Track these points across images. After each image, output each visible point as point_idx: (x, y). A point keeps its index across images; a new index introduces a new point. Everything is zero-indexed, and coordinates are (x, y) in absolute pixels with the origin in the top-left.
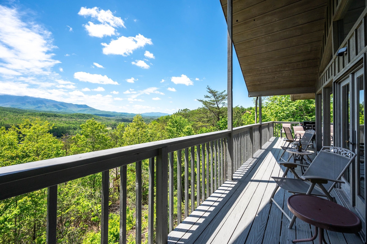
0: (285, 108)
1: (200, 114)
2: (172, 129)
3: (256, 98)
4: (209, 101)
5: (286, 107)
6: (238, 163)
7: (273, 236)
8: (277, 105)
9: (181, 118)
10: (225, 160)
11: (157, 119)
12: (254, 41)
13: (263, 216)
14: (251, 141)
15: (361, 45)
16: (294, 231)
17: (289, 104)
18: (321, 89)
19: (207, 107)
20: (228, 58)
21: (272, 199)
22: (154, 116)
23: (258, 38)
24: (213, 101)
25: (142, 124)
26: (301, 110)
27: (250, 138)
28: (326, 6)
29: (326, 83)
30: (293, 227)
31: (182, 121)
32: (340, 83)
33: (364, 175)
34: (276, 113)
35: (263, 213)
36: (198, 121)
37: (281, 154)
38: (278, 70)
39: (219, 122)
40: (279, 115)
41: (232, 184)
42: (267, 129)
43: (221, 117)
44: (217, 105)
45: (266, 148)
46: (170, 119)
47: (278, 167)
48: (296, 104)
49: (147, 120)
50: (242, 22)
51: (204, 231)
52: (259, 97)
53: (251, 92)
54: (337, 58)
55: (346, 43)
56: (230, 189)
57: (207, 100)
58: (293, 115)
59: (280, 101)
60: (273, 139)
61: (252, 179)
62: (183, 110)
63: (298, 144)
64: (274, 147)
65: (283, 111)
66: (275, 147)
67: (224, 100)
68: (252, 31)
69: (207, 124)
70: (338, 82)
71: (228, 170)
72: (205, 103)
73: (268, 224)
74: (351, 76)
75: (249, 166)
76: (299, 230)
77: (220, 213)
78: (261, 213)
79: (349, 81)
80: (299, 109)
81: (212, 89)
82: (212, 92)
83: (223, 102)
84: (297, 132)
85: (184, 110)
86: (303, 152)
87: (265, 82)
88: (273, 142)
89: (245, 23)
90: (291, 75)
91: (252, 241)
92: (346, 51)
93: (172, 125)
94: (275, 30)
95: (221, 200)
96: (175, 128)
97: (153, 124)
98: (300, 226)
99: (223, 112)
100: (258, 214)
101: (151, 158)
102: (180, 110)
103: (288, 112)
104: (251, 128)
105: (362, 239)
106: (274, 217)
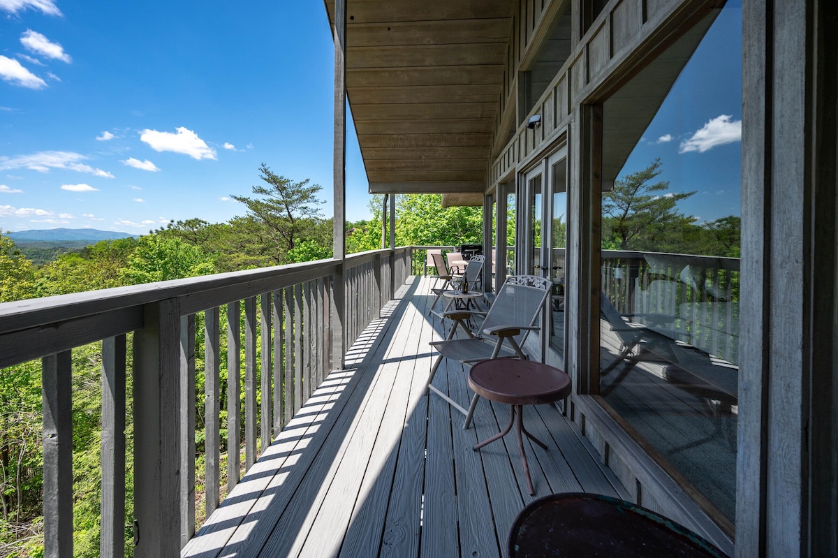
0: (430, 222)
1: (241, 234)
2: (147, 274)
3: (383, 196)
4: (265, 203)
5: (432, 221)
6: (353, 331)
7: (441, 452)
8: (417, 215)
9: (177, 244)
10: (326, 328)
11: (82, 248)
12: (387, 74)
13: (417, 423)
14: (376, 284)
15: (561, 112)
16: (473, 430)
17: (436, 215)
18: (494, 186)
19: (260, 215)
20: (335, 93)
21: (430, 386)
22: (67, 239)
23: (394, 69)
24: (278, 202)
25: (17, 265)
26: (455, 227)
27: (374, 277)
28: (507, 45)
29: (504, 175)
30: (471, 425)
31: (182, 253)
32: (525, 175)
33: (563, 311)
34: (415, 231)
35: (417, 417)
36: (235, 249)
37: (430, 305)
38: (428, 143)
39: (293, 252)
40: (420, 234)
41: (344, 378)
42: (401, 260)
43: (298, 239)
44: (287, 213)
45: (401, 297)
46: (137, 248)
47: (428, 328)
48: (447, 214)
49: (37, 253)
50: (363, 25)
51: (292, 500)
52: (389, 195)
53: (376, 183)
54: (523, 134)
55: (540, 108)
56: (342, 388)
57: (261, 198)
58: (443, 235)
59: (422, 209)
60: (411, 279)
61: (384, 358)
62: (184, 222)
63: (462, 282)
64: (415, 294)
65: (427, 227)
66: (417, 293)
67: (305, 201)
68: (383, 50)
69: (262, 258)
70: (523, 173)
71: (334, 349)
72: (255, 206)
73: (428, 435)
74: (544, 161)
75: (375, 335)
76: (479, 426)
77: (326, 447)
78: (413, 419)
79: (540, 170)
80: (451, 222)
81: (275, 174)
82: (273, 180)
83: (304, 205)
84: (453, 262)
85: (188, 223)
86: (469, 294)
87: (403, 165)
88: (412, 285)
89: (370, 29)
90: (449, 156)
91: (406, 477)
92: (539, 121)
93: (143, 262)
94: (427, 63)
95: (323, 419)
96: (158, 272)
97: (66, 264)
98: (480, 419)
99: (304, 228)
100: (408, 422)
101: (112, 339)
102: (175, 223)
103: (435, 229)
104: (377, 256)
105: (559, 409)
106: (437, 416)
